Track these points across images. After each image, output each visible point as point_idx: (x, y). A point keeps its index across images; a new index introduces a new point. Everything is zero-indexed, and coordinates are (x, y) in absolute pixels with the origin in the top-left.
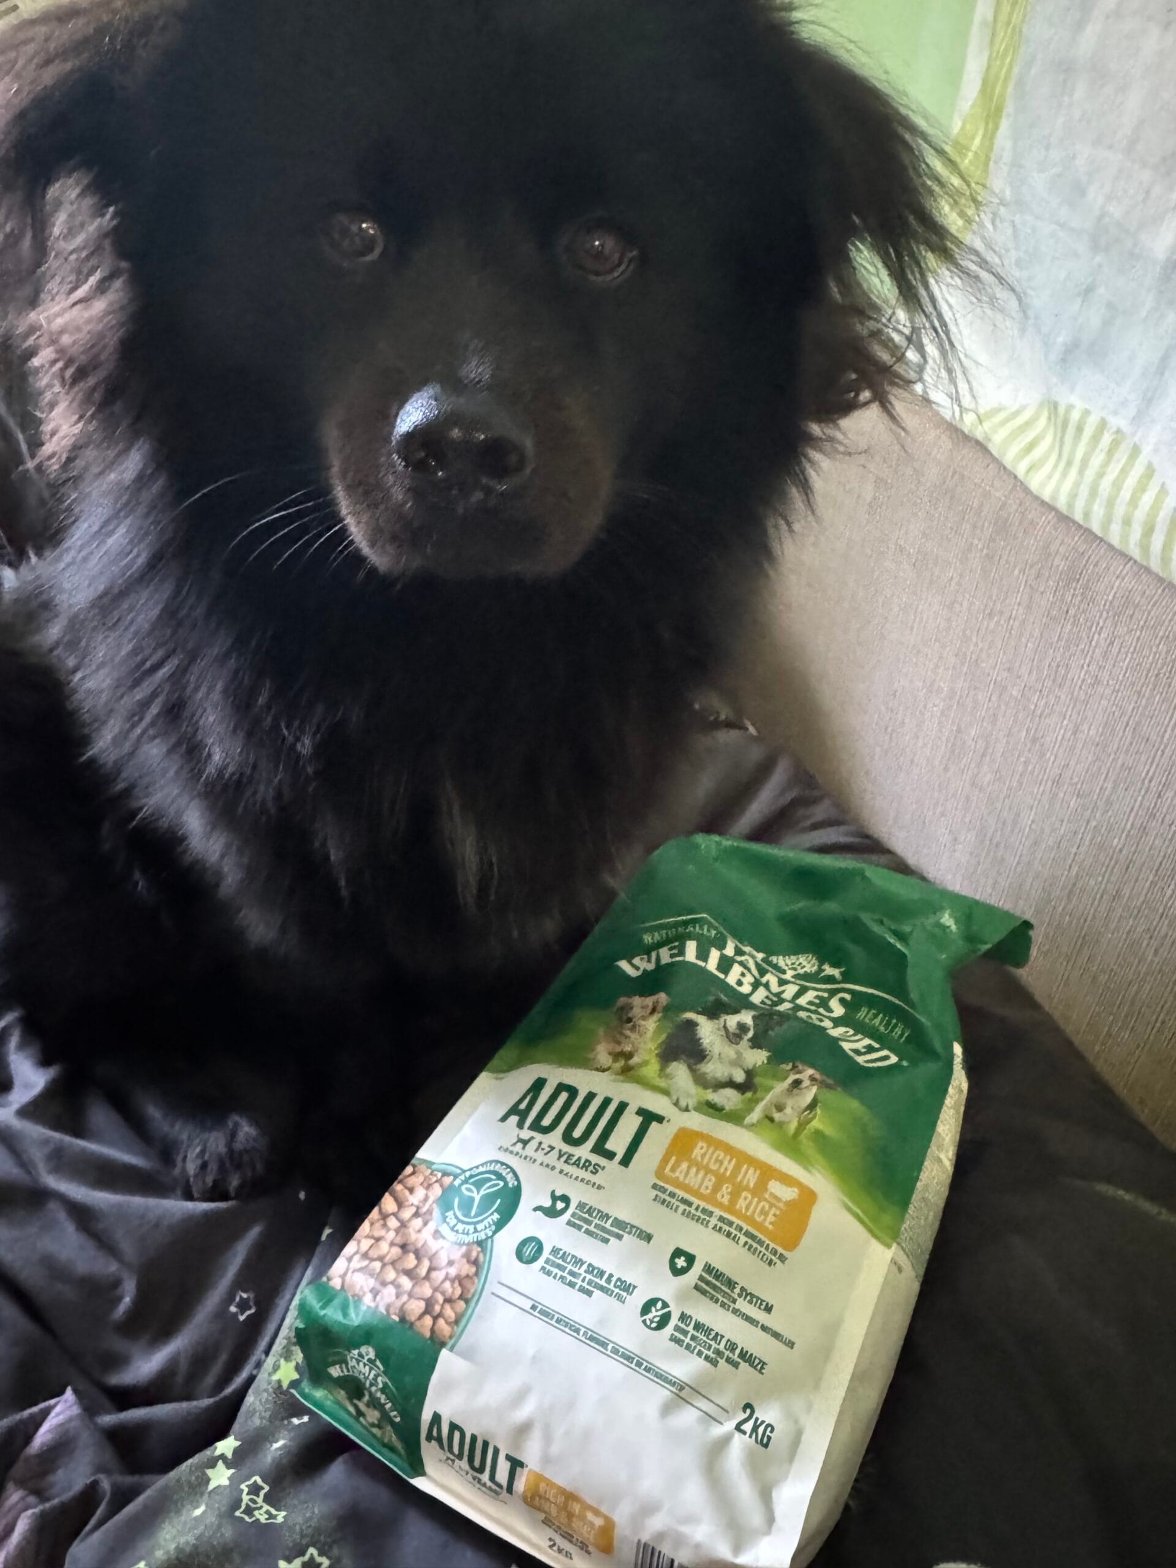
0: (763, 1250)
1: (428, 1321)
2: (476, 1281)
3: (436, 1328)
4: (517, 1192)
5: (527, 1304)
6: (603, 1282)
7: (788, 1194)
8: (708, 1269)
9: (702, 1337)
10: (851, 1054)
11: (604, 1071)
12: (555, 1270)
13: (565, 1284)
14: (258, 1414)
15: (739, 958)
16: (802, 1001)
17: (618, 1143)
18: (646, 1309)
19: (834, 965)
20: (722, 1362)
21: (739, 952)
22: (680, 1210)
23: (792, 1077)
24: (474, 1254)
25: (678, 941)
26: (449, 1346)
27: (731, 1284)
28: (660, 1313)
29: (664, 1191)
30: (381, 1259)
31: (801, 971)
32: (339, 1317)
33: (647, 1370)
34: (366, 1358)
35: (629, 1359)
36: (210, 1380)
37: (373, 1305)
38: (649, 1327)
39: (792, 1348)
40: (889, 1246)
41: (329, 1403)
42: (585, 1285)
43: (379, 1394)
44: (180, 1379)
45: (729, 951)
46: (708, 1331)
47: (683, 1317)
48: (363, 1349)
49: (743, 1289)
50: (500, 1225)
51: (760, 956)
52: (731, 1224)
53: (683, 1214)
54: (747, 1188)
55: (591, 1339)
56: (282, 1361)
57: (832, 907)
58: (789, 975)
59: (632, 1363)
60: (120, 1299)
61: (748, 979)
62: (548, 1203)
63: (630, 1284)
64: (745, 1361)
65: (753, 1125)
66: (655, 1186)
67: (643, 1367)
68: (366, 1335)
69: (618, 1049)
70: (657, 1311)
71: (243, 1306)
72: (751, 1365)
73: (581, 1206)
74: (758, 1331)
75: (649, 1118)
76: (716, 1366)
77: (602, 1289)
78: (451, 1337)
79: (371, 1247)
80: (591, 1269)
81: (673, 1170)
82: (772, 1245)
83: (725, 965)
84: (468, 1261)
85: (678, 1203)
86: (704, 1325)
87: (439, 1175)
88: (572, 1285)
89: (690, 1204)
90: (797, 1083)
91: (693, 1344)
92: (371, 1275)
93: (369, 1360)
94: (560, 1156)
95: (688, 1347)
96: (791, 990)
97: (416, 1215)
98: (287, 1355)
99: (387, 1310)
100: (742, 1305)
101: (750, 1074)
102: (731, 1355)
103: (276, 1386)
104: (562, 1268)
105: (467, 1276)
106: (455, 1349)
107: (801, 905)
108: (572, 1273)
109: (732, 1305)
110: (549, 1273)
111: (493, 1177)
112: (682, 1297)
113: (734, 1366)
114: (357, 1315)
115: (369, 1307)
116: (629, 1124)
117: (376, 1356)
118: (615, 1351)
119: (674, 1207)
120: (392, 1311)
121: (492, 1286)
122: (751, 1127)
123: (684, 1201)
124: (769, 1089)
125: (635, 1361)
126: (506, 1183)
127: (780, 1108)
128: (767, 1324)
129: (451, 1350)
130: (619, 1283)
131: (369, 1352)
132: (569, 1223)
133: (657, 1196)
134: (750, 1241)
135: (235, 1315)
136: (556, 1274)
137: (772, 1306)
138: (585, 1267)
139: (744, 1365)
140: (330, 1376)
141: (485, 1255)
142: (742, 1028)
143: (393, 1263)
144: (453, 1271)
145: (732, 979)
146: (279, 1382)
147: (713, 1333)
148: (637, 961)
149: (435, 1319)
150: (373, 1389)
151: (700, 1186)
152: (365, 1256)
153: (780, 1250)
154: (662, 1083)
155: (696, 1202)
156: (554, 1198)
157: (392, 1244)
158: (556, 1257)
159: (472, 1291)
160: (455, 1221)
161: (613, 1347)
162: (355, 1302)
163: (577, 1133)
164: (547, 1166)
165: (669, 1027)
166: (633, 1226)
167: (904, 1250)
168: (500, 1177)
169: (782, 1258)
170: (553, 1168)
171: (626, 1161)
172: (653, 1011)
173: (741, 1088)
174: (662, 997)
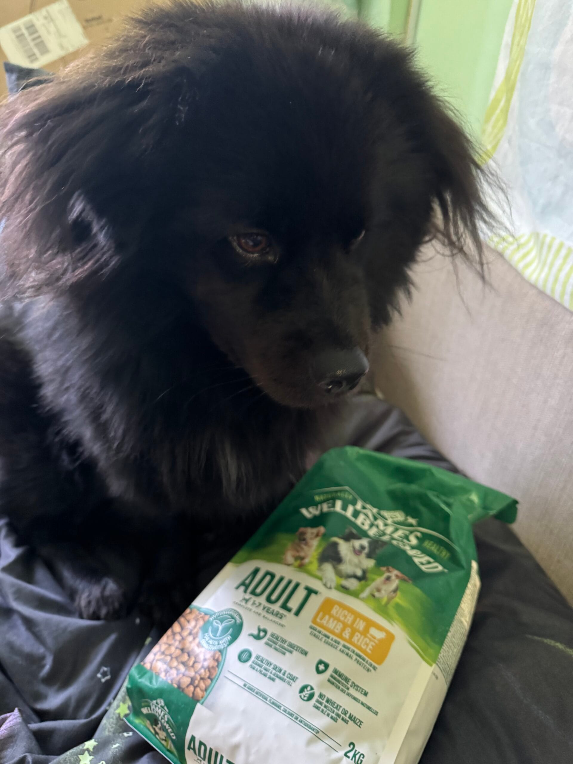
0: (365, 663)
1: (192, 688)
2: (217, 669)
3: (195, 692)
4: (241, 626)
5: (242, 684)
6: (281, 675)
7: (380, 635)
8: (336, 671)
9: (330, 706)
10: (418, 564)
11: (289, 565)
12: (257, 667)
13: (261, 673)
14: (107, 730)
15: (364, 511)
16: (396, 535)
17: (294, 604)
18: (302, 690)
19: (413, 517)
20: (340, 720)
21: (364, 508)
22: (323, 640)
23: (386, 574)
24: (217, 656)
25: (332, 500)
26: (201, 702)
27: (347, 680)
28: (309, 692)
29: (315, 630)
30: (171, 655)
31: (396, 519)
32: (148, 683)
33: (301, 721)
34: (160, 704)
35: (291, 715)
36: (86, 710)
37: (165, 678)
38: (303, 700)
39: (377, 715)
40: (431, 665)
41: (142, 726)
42: (272, 676)
43: (165, 724)
44: (71, 709)
45: (359, 506)
46: (333, 704)
47: (321, 696)
48: (159, 701)
49: (353, 683)
50: (231, 642)
51: (375, 510)
52: (348, 649)
53: (324, 642)
54: (359, 632)
55: (273, 703)
56: (121, 704)
57: (414, 488)
58: (389, 521)
59: (293, 717)
60: (43, 666)
61: (368, 522)
62: (255, 632)
63: (294, 677)
64: (352, 720)
65: (364, 598)
66: (311, 627)
67: (298, 720)
68: (160, 693)
69: (297, 554)
70: (308, 691)
71: (104, 674)
72: (355, 722)
73: (273, 635)
74: (360, 705)
75: (310, 591)
76: (336, 722)
77: (280, 678)
78: (202, 697)
79: (166, 649)
80: (275, 668)
81: (321, 619)
82: (370, 661)
83: (356, 514)
84: (214, 659)
85: (322, 636)
86: (331, 700)
87: (203, 614)
88: (265, 675)
89: (328, 637)
90: (388, 579)
91: (325, 709)
92: (165, 663)
93: (161, 706)
94: (264, 608)
95: (322, 711)
96: (389, 530)
97: (190, 634)
98: (124, 702)
99: (172, 682)
100: (352, 691)
101: (364, 572)
102: (344, 716)
103: (118, 716)
104: (260, 666)
105: (213, 667)
106: (204, 704)
107: (398, 486)
108: (266, 669)
109: (347, 691)
110: (254, 668)
111: (230, 617)
112: (321, 685)
113: (345, 722)
114: (156, 683)
115: (163, 679)
116: (300, 594)
117: (166, 704)
118: (285, 711)
119: (320, 638)
120: (174, 682)
121: (225, 673)
122: (363, 600)
123: (326, 636)
124: (373, 580)
125: (294, 716)
126: (236, 621)
127: (379, 590)
128: (365, 702)
129: (202, 704)
130: (289, 676)
131: (161, 702)
132: (267, 644)
133: (311, 631)
134: (358, 658)
135: (99, 679)
136: (257, 669)
137: (367, 693)
138: (272, 666)
139: (351, 722)
140: (142, 713)
141: (222, 657)
142: (363, 548)
143: (177, 658)
144: (206, 664)
145: (359, 521)
146: (119, 714)
147: (336, 705)
148: (311, 509)
149: (195, 687)
150: (163, 721)
151: (334, 628)
152: (163, 653)
153: (374, 664)
154: (319, 574)
155: (331, 636)
156: (259, 630)
157: (177, 648)
158: (258, 660)
159: (215, 674)
160: (209, 638)
161: (284, 708)
162: (156, 675)
163: (273, 597)
164: (257, 613)
165: (324, 545)
166: (298, 647)
167: (440, 668)
168: (233, 617)
169: (375, 668)
170: (260, 614)
171: (297, 613)
172: (317, 535)
173: (359, 579)
174: (322, 529)
